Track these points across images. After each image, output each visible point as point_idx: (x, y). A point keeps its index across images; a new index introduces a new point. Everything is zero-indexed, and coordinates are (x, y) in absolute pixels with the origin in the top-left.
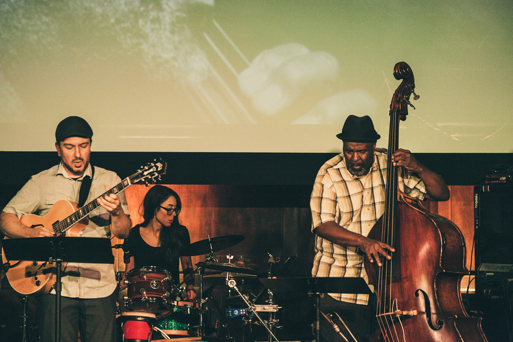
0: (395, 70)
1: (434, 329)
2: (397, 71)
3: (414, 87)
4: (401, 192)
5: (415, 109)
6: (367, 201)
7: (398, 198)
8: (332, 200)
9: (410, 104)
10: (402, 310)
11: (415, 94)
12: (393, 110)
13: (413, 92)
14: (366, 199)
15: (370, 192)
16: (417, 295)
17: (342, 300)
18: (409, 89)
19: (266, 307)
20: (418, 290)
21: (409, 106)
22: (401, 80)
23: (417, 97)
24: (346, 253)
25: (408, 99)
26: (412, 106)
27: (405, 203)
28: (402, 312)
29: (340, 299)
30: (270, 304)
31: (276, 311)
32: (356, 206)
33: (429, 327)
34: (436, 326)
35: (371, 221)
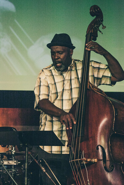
0: (90, 10)
1: (108, 171)
2: (92, 11)
3: (102, 21)
4: (90, 83)
5: (102, 34)
6: (67, 87)
7: (88, 87)
8: (46, 86)
9: (99, 30)
10: (87, 158)
11: (103, 25)
12: (88, 33)
13: (102, 24)
14: (66, 86)
15: (69, 82)
16: (98, 149)
17: (53, 153)
18: (99, 21)
19: (10, 162)
20: (98, 146)
21: (98, 31)
22: (95, 17)
23: (104, 27)
24: (52, 119)
25: (98, 27)
26: (100, 32)
27: (92, 90)
28: (87, 160)
29: (52, 152)
30: (12, 160)
31: (16, 164)
32: (60, 90)
33: (104, 170)
34: (109, 169)
35: (69, 99)
